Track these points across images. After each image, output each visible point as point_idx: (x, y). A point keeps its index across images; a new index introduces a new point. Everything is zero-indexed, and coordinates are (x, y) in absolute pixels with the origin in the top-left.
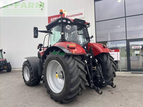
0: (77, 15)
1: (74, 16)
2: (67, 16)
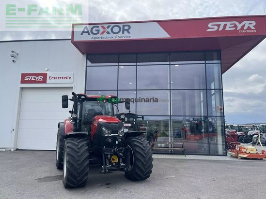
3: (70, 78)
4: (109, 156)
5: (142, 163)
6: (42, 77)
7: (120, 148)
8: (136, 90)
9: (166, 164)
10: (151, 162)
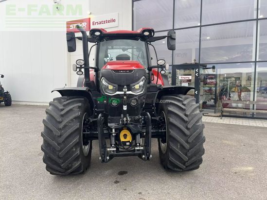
0: (107, 22)
1: (103, 22)
2: (93, 22)
3: (114, 21)
4: (114, 131)
5: (182, 146)
7: (137, 117)
9: (241, 137)
10: (202, 144)
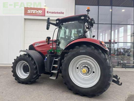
0: (58, 13)
1: (55, 13)
2: (47, 11)
3: (63, 13)
6: (42, 11)
8: (111, 24)
